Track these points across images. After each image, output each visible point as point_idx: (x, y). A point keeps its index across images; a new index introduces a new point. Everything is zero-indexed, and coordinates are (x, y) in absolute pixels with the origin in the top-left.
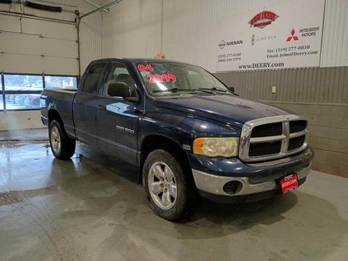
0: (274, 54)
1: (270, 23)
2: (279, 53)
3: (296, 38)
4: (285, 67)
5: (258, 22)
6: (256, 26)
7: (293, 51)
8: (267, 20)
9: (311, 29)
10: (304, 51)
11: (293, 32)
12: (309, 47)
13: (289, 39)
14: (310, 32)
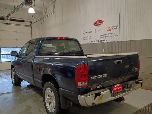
0: (103, 36)
1: (101, 24)
3: (110, 30)
4: (107, 41)
5: (97, 24)
6: (96, 25)
7: (110, 35)
8: (100, 23)
11: (109, 28)
12: (115, 33)
13: (108, 30)
14: (115, 27)
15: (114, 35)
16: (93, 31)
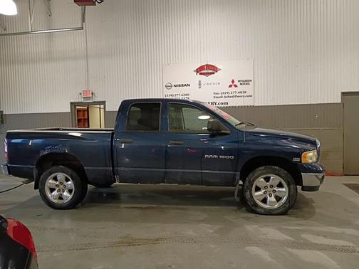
0: (220, 95)
1: (213, 73)
2: (223, 96)
3: (236, 86)
4: (229, 105)
5: (203, 72)
6: (201, 74)
7: (235, 94)
8: (211, 71)
9: (246, 81)
10: (242, 94)
11: (233, 82)
12: (245, 92)
13: (230, 86)
14: (246, 82)
15: (245, 95)
16: (194, 85)
